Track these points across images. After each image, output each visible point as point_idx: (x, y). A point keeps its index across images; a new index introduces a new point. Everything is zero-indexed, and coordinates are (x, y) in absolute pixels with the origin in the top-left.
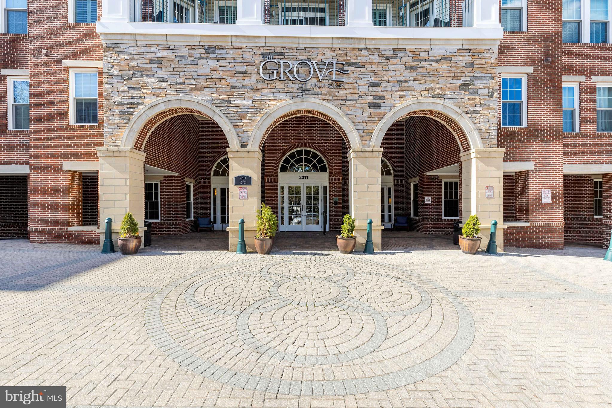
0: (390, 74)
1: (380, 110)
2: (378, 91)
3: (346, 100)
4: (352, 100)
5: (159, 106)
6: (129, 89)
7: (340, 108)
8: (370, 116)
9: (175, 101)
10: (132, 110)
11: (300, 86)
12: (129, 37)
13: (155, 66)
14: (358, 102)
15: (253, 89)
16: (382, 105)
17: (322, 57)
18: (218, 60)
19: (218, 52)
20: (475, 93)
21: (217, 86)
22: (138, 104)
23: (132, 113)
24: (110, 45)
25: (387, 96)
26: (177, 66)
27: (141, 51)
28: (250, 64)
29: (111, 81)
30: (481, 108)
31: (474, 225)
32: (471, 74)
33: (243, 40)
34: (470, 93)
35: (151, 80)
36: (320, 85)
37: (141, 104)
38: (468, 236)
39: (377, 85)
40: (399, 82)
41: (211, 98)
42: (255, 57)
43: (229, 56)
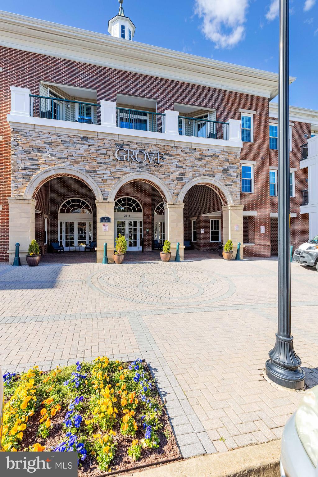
0: (188, 162)
1: (182, 181)
2: (181, 171)
3: (164, 175)
4: (167, 175)
5: (50, 172)
7: (161, 179)
8: (177, 184)
9: (61, 170)
10: (31, 173)
11: (138, 165)
12: (30, 126)
13: (48, 146)
14: (171, 176)
15: (111, 165)
16: (183, 178)
17: (151, 149)
18: (89, 146)
19: (89, 140)
20: (230, 175)
21: (88, 162)
22: (36, 169)
23: (32, 176)
24: (16, 130)
25: (186, 174)
26: (63, 147)
27: (38, 135)
28: (108, 150)
29: (17, 153)
30: (233, 183)
31: (230, 245)
32: (228, 165)
33: (105, 135)
34: (227, 175)
35: (45, 155)
36: (150, 165)
37: (38, 169)
38: (227, 251)
39: (181, 167)
40: (192, 166)
41: (84, 169)
42: (112, 146)
43: (96, 144)
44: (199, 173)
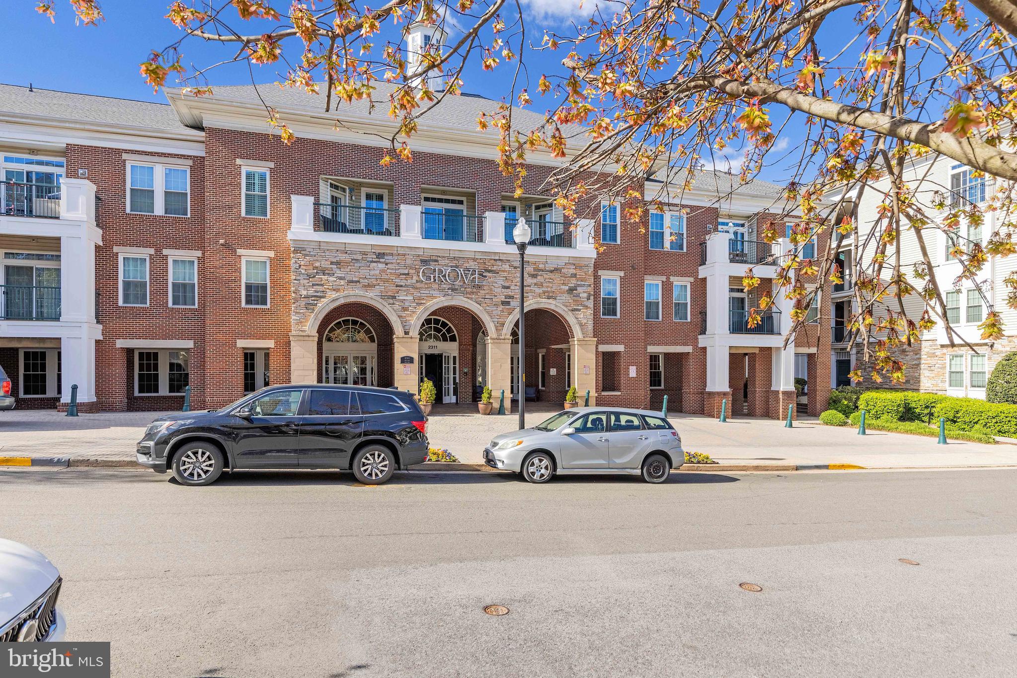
1: (508, 307)
2: (508, 292)
3: (485, 298)
4: (489, 299)
5: (339, 300)
6: (313, 285)
7: (480, 305)
8: (502, 311)
9: (352, 297)
10: (315, 302)
11: (450, 286)
12: (314, 244)
13: (335, 267)
14: (494, 300)
15: (414, 288)
16: (511, 302)
17: (467, 265)
18: (386, 264)
19: (386, 257)
20: (578, 296)
21: (385, 285)
22: (321, 297)
23: (316, 305)
24: (297, 249)
25: (515, 296)
26: (353, 267)
27: (324, 254)
28: (411, 268)
29: (298, 278)
30: (582, 308)
31: (574, 393)
32: (575, 282)
33: (407, 250)
34: (574, 296)
35: (331, 279)
36: (465, 287)
37: (324, 297)
38: (571, 401)
39: (508, 288)
41: (380, 294)
42: (416, 263)
43: (395, 261)
44: (533, 294)
